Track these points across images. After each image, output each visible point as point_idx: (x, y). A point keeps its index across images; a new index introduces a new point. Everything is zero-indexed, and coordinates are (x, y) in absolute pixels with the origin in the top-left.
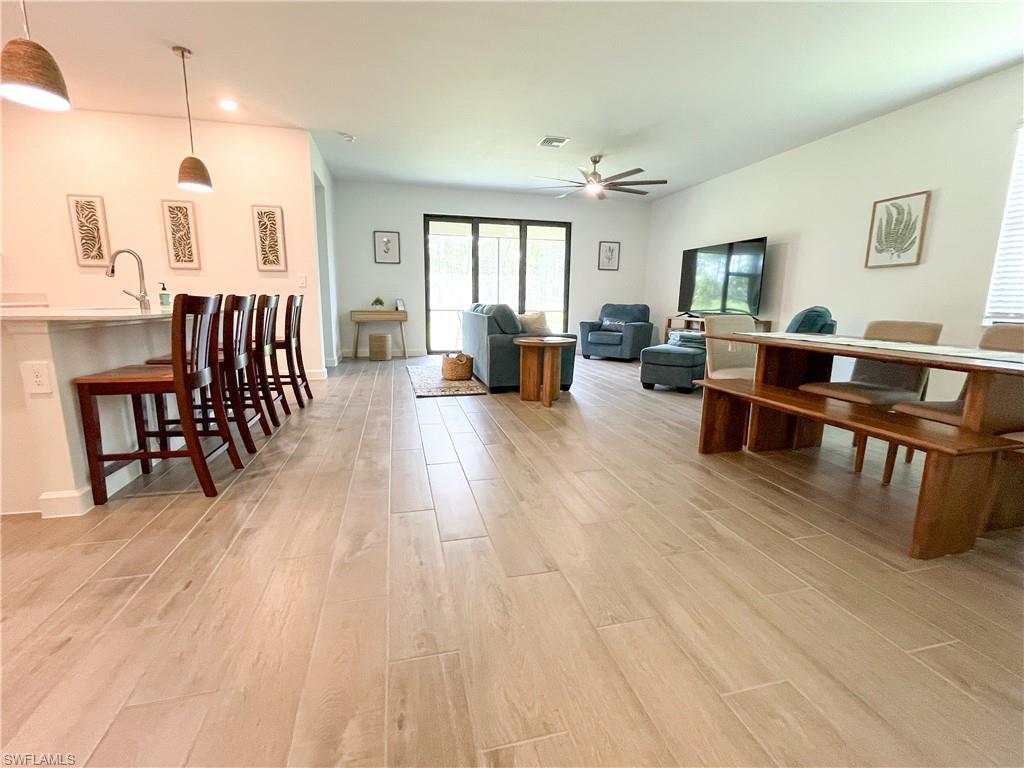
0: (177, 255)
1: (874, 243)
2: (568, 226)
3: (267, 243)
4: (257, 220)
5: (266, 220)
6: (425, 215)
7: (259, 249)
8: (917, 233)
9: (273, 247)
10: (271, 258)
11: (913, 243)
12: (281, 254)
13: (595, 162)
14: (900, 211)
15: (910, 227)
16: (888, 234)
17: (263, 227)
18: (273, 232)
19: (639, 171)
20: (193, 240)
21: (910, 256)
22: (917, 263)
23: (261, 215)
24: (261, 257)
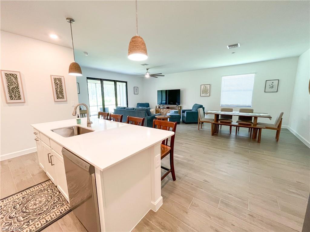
0: (11, 97)
1: (201, 92)
2: (126, 82)
3: (58, 90)
4: (53, 81)
5: (57, 81)
6: (87, 78)
7: (55, 93)
8: (209, 91)
9: (61, 92)
10: (60, 96)
11: (208, 93)
12: (64, 95)
13: (147, 70)
14: (206, 87)
15: (208, 90)
16: (204, 91)
17: (56, 84)
18: (61, 86)
19: (161, 74)
20: (21, 90)
21: (208, 95)
22: (209, 96)
23: (55, 79)
24: (56, 96)
